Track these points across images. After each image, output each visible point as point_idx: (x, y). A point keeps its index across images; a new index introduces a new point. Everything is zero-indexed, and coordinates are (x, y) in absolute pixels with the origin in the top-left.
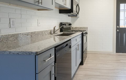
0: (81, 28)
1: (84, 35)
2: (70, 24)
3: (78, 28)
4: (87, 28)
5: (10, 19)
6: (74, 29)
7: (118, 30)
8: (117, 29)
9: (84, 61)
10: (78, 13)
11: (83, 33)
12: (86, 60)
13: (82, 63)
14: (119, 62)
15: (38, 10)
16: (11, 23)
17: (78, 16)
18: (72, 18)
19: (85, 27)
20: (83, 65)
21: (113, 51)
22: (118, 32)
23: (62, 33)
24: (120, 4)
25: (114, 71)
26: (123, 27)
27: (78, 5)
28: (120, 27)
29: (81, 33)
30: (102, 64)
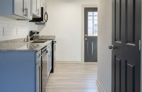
0: (48, 36)
1: (54, 43)
2: (38, 33)
3: (45, 36)
4: (55, 37)
5: (3, 28)
6: (40, 38)
7: (86, 39)
8: (85, 37)
9: (54, 68)
10: (46, 22)
11: (53, 41)
12: (55, 69)
13: (52, 71)
14: (87, 69)
15: (17, 20)
16: (4, 31)
17: (45, 24)
18: (39, 25)
19: (52, 36)
20: (53, 72)
21: (82, 60)
22: (86, 40)
23: (33, 41)
24: (88, 12)
25: (83, 76)
26: (91, 35)
27: (46, 13)
28: (88, 36)
29: (52, 41)
30: (71, 71)
